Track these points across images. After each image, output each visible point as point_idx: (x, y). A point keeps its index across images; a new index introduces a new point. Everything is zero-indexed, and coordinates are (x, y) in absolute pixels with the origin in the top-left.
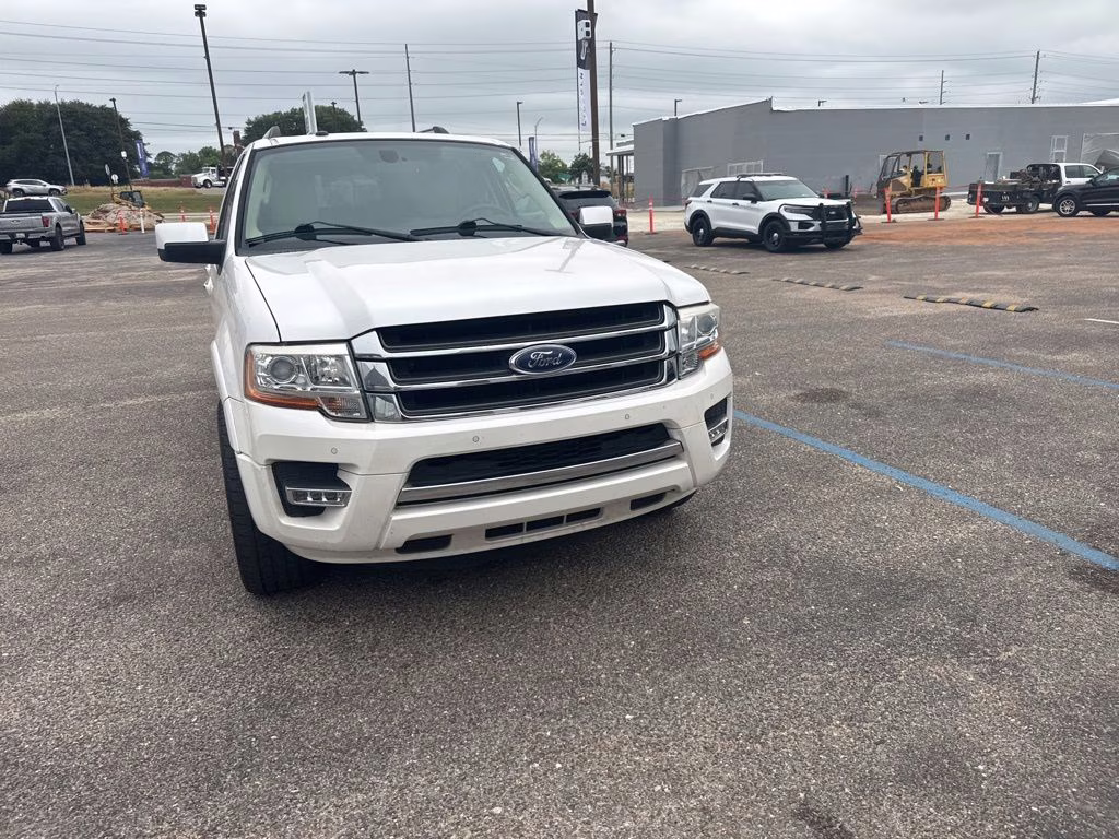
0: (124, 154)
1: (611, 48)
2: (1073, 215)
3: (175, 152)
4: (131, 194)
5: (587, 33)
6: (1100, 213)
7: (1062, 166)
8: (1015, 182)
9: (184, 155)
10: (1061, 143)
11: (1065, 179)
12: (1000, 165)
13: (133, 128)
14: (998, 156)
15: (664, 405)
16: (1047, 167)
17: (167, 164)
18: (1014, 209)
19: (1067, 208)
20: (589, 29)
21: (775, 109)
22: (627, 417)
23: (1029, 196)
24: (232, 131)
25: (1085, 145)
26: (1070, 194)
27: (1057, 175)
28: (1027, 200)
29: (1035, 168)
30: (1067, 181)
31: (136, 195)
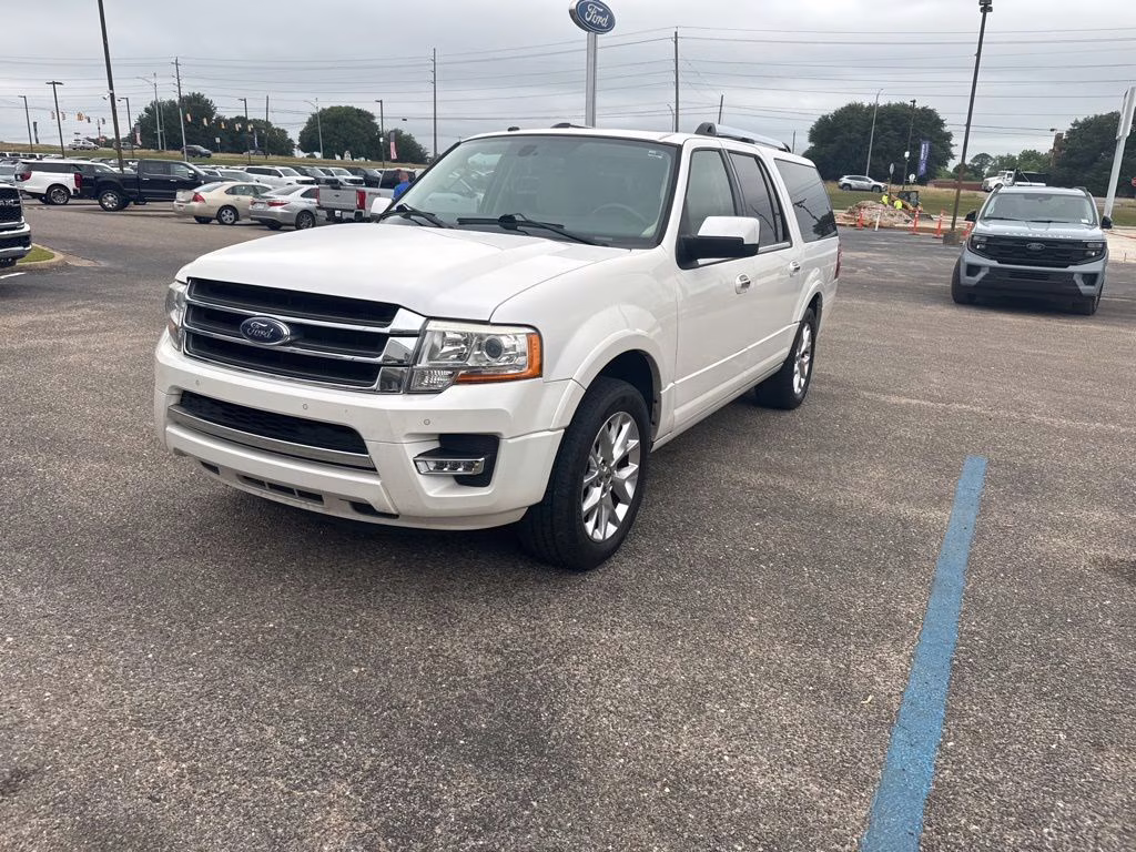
0: (907, 154)
3: (993, 155)
4: (908, 194)
9: (1001, 158)
13: (946, 129)
15: (347, 408)
17: (981, 166)
22: (305, 407)
24: (1054, 133)
31: (913, 195)
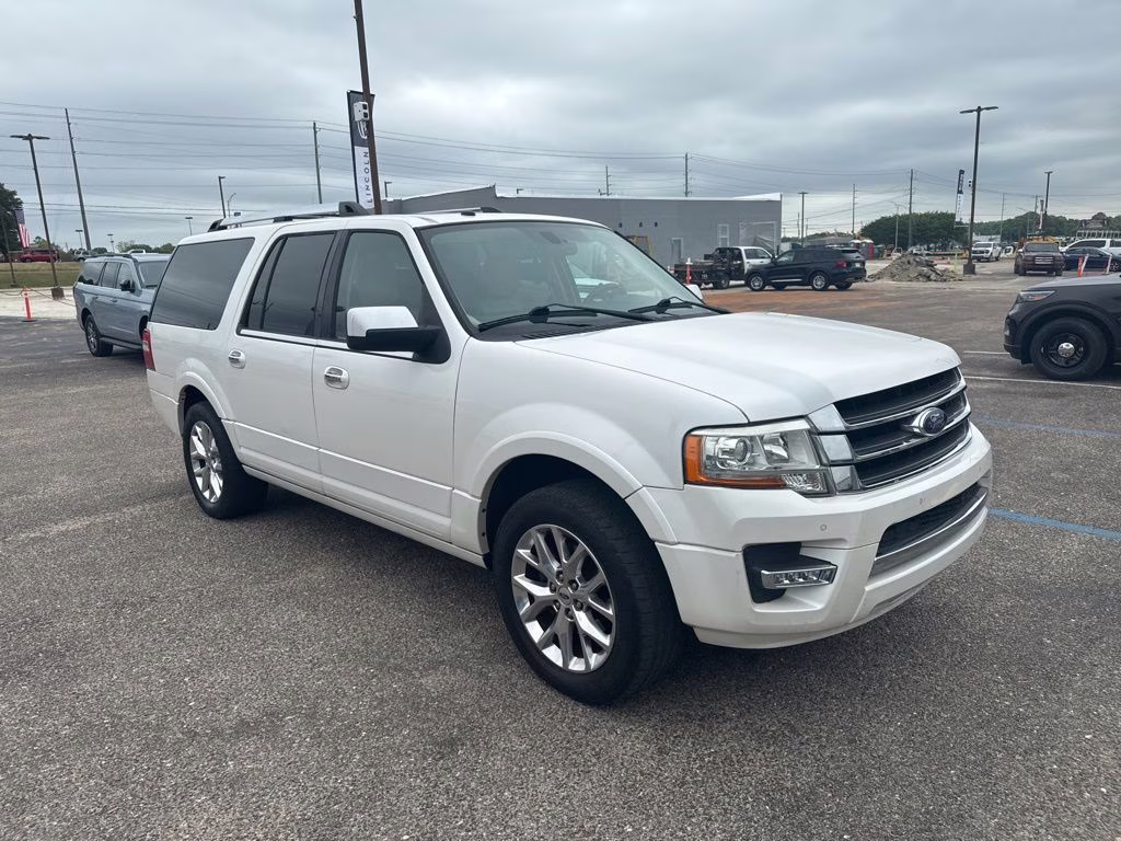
1: (314, 128)
2: (761, 289)
5: (365, 115)
6: (780, 287)
7: (742, 248)
8: (710, 263)
10: (724, 229)
11: (746, 260)
12: (682, 249)
14: (679, 241)
16: (732, 250)
18: (711, 285)
19: (757, 284)
20: (367, 111)
21: (498, 195)
23: (721, 274)
25: (741, 232)
26: (755, 272)
27: (739, 257)
28: (720, 278)
29: (722, 251)
30: (749, 263)
